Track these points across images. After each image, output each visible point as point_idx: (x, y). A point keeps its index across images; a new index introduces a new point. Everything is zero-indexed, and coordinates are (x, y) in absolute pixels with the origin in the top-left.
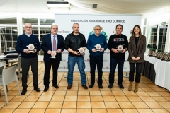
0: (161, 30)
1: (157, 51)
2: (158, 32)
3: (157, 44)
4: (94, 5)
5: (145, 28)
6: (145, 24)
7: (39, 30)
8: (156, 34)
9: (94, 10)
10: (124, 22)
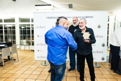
4: (69, 5)
5: (115, 23)
6: (115, 20)
7: (31, 27)
9: (70, 10)
10: (92, 17)
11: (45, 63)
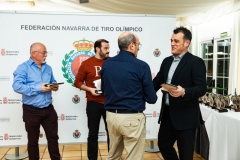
0: (221, 48)
1: (214, 91)
2: (216, 53)
3: (215, 77)
8: (212, 56)
10: (141, 29)
11: (17, 154)
